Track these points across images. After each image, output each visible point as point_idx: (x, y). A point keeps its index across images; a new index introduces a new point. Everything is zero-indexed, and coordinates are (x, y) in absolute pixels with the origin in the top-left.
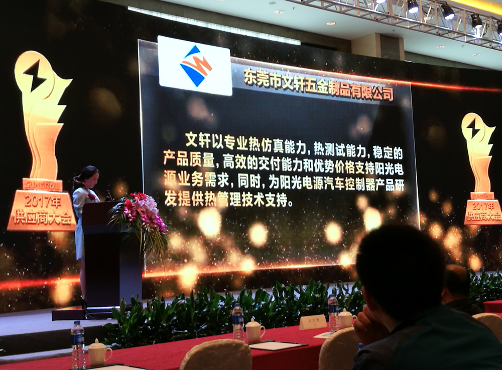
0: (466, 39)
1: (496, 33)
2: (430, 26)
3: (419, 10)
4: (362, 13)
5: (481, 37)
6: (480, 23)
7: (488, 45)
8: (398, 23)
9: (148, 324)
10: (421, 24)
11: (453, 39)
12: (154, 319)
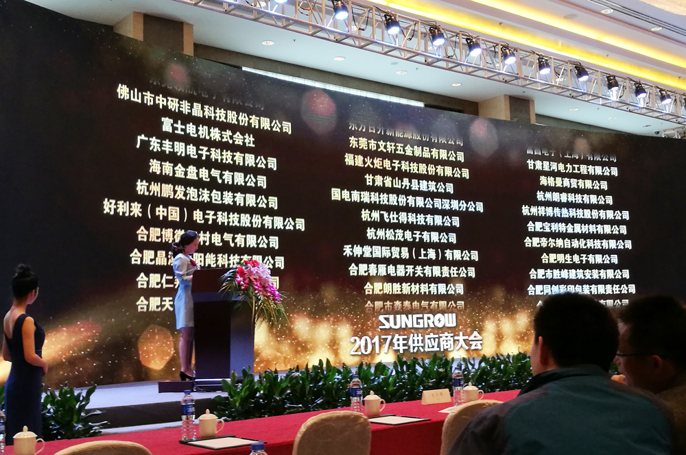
0: (601, 101)
1: (634, 95)
2: (563, 88)
3: (551, 72)
4: (490, 74)
5: (618, 100)
6: (616, 85)
7: (625, 108)
8: (528, 85)
9: (260, 398)
10: (553, 86)
11: (587, 101)
12: (266, 392)
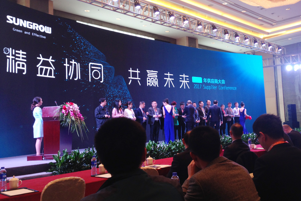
0: (222, 40)
1: (234, 37)
2: (207, 34)
3: (202, 27)
4: (178, 27)
5: (228, 39)
6: (228, 33)
7: (231, 42)
8: (193, 32)
10: (203, 33)
11: (217, 39)
